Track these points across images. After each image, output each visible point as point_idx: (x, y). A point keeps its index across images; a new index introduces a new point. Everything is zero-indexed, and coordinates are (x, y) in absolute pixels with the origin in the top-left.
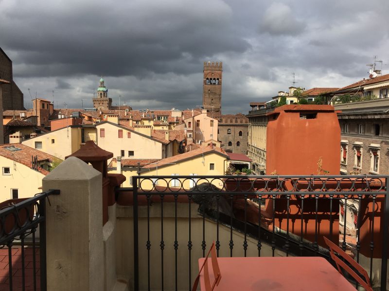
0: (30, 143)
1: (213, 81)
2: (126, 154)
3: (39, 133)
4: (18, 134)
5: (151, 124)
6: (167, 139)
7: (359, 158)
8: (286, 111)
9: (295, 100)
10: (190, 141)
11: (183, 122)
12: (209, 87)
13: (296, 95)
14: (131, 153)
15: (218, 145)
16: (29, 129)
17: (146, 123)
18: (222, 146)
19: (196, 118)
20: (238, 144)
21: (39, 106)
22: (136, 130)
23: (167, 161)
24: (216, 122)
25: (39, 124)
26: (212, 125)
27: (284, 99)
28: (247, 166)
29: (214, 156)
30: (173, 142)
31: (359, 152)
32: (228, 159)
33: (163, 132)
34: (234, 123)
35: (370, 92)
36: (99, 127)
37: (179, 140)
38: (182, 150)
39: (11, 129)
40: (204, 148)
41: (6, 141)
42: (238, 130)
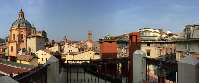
0: (50, 49)
1: (90, 34)
2: (70, 51)
3: (51, 47)
4: (47, 47)
5: (76, 44)
6: (80, 47)
7: (123, 50)
8: (104, 42)
9: (109, 38)
10: (85, 48)
11: (83, 43)
12: (89, 35)
13: (110, 37)
14: (71, 51)
15: (92, 48)
16: (50, 46)
17: (75, 44)
18: (93, 48)
19: (87, 42)
20: (97, 48)
21: (52, 41)
22: (72, 46)
23: (80, 52)
24: (91, 43)
25: (51, 45)
26: (90, 44)
27: (107, 38)
28: (98, 53)
29: (91, 51)
30: (81, 48)
31: (123, 49)
32: (94, 52)
33: (79, 46)
34: (95, 43)
35: (125, 37)
36: (64, 45)
37: (83, 48)
38: (83, 50)
39: (46, 46)
40: (88, 49)
41: (45, 49)
42: (96, 45)
